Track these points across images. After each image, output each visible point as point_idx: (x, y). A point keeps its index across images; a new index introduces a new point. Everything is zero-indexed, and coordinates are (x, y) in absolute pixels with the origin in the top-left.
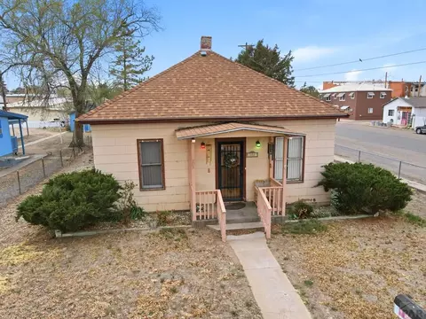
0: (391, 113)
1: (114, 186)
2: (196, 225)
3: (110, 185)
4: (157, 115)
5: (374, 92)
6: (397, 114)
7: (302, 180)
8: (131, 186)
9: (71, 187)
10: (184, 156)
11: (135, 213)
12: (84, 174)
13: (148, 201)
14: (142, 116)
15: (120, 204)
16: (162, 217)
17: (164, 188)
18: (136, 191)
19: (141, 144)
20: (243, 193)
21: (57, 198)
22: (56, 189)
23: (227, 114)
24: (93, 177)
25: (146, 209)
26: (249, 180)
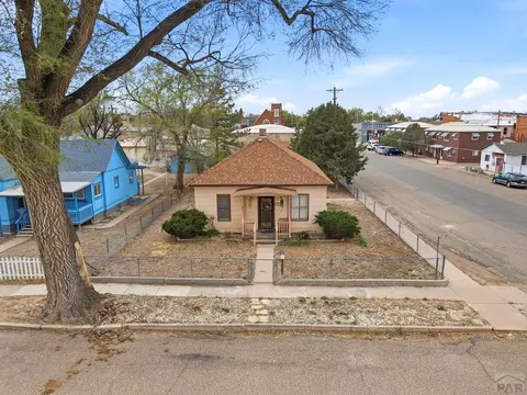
0: (487, 158)
1: (205, 218)
2: (244, 239)
3: (202, 217)
4: (227, 183)
5: (480, 133)
6: (493, 160)
7: (308, 219)
8: (213, 218)
9: (184, 217)
10: (242, 204)
11: (214, 232)
12: (190, 211)
13: (222, 226)
14: (220, 183)
15: (207, 228)
16: (228, 235)
17: (230, 220)
18: (215, 221)
19: (219, 197)
20: (273, 225)
21: (179, 221)
22: (178, 218)
23: (263, 183)
24: (195, 212)
25: (221, 231)
26: (277, 217)
